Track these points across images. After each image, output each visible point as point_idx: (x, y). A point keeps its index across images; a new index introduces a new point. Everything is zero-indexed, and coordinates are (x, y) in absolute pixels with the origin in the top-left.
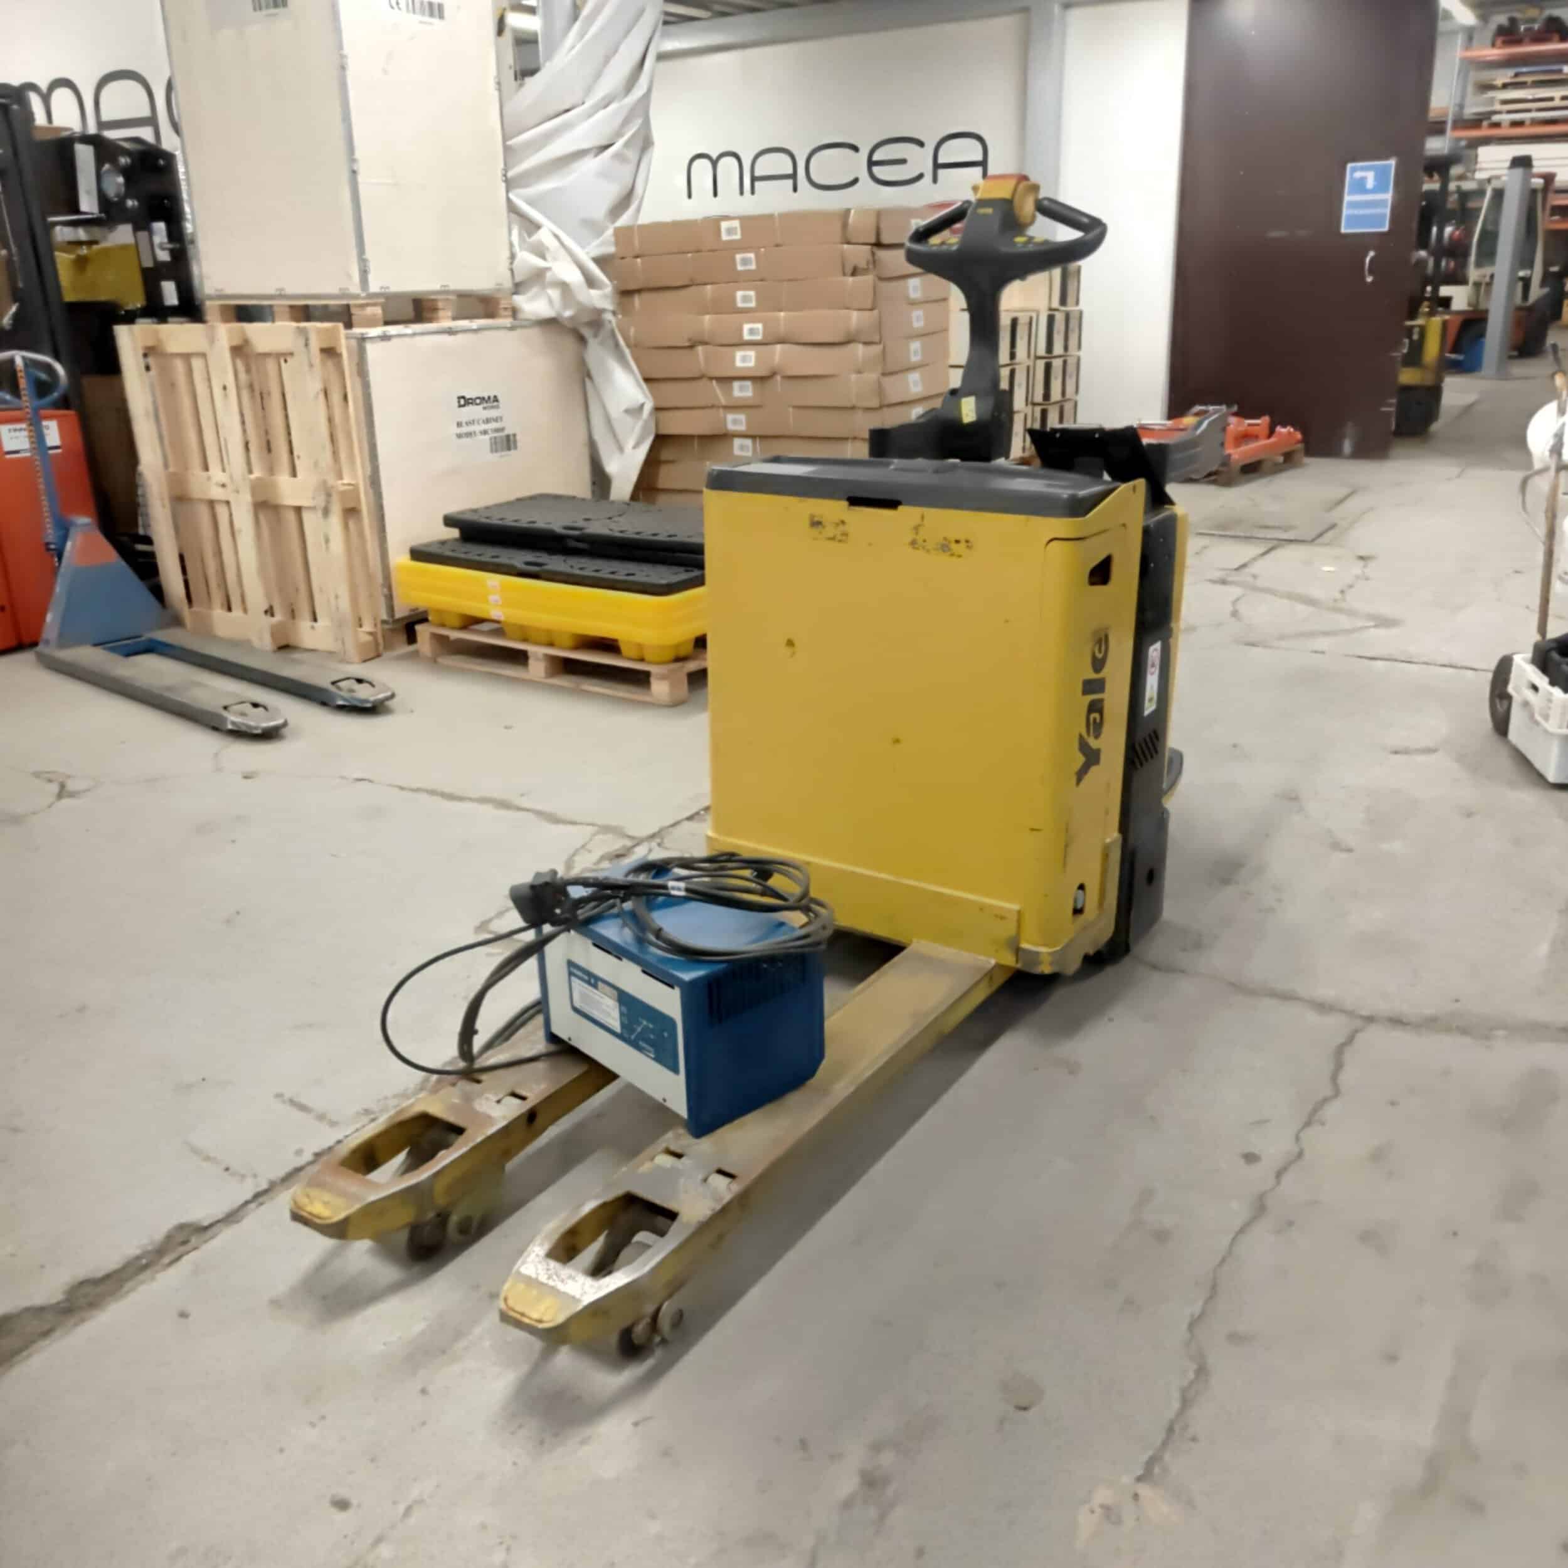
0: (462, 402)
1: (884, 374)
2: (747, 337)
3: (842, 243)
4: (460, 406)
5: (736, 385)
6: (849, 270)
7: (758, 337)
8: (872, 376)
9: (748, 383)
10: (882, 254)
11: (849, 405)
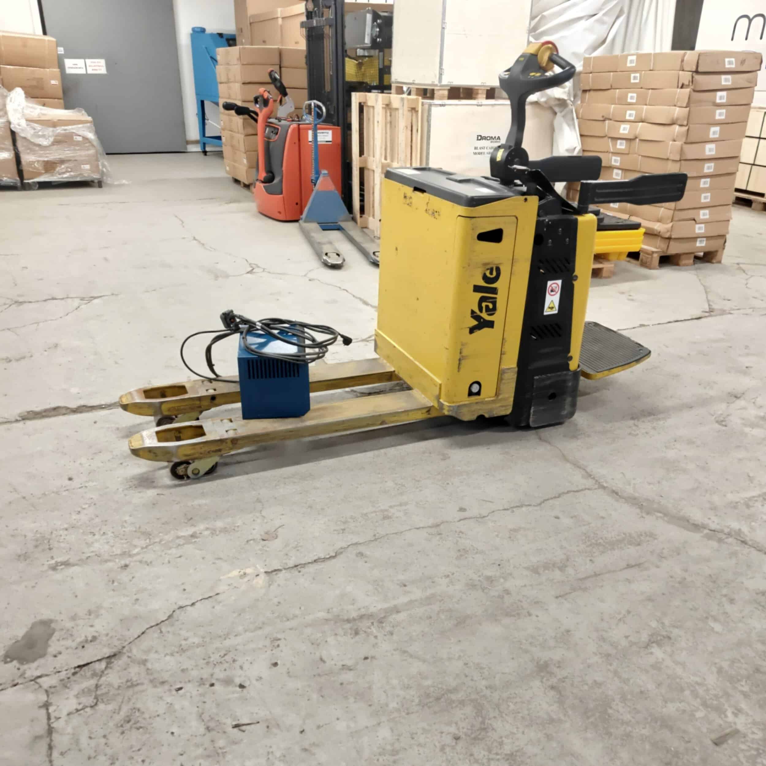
0: (479, 138)
1: (685, 143)
2: (628, 118)
3: (680, 70)
4: (478, 140)
5: (619, 142)
6: (680, 86)
7: (632, 118)
8: (679, 143)
9: (624, 142)
10: (697, 77)
11: (665, 157)
